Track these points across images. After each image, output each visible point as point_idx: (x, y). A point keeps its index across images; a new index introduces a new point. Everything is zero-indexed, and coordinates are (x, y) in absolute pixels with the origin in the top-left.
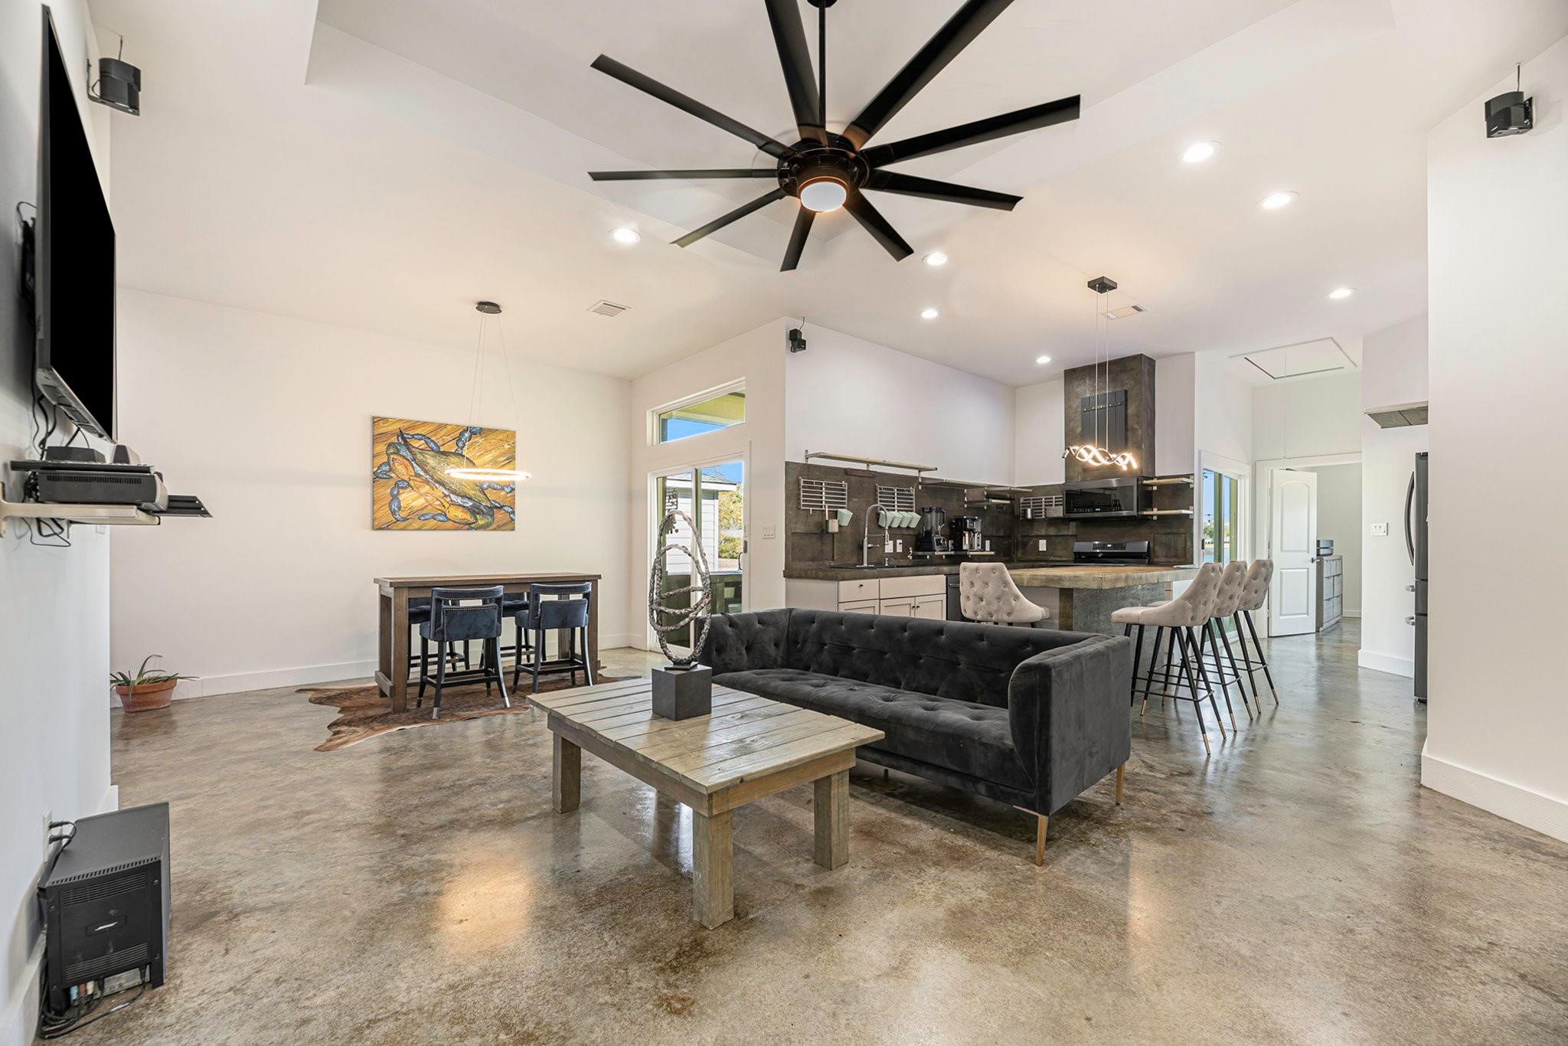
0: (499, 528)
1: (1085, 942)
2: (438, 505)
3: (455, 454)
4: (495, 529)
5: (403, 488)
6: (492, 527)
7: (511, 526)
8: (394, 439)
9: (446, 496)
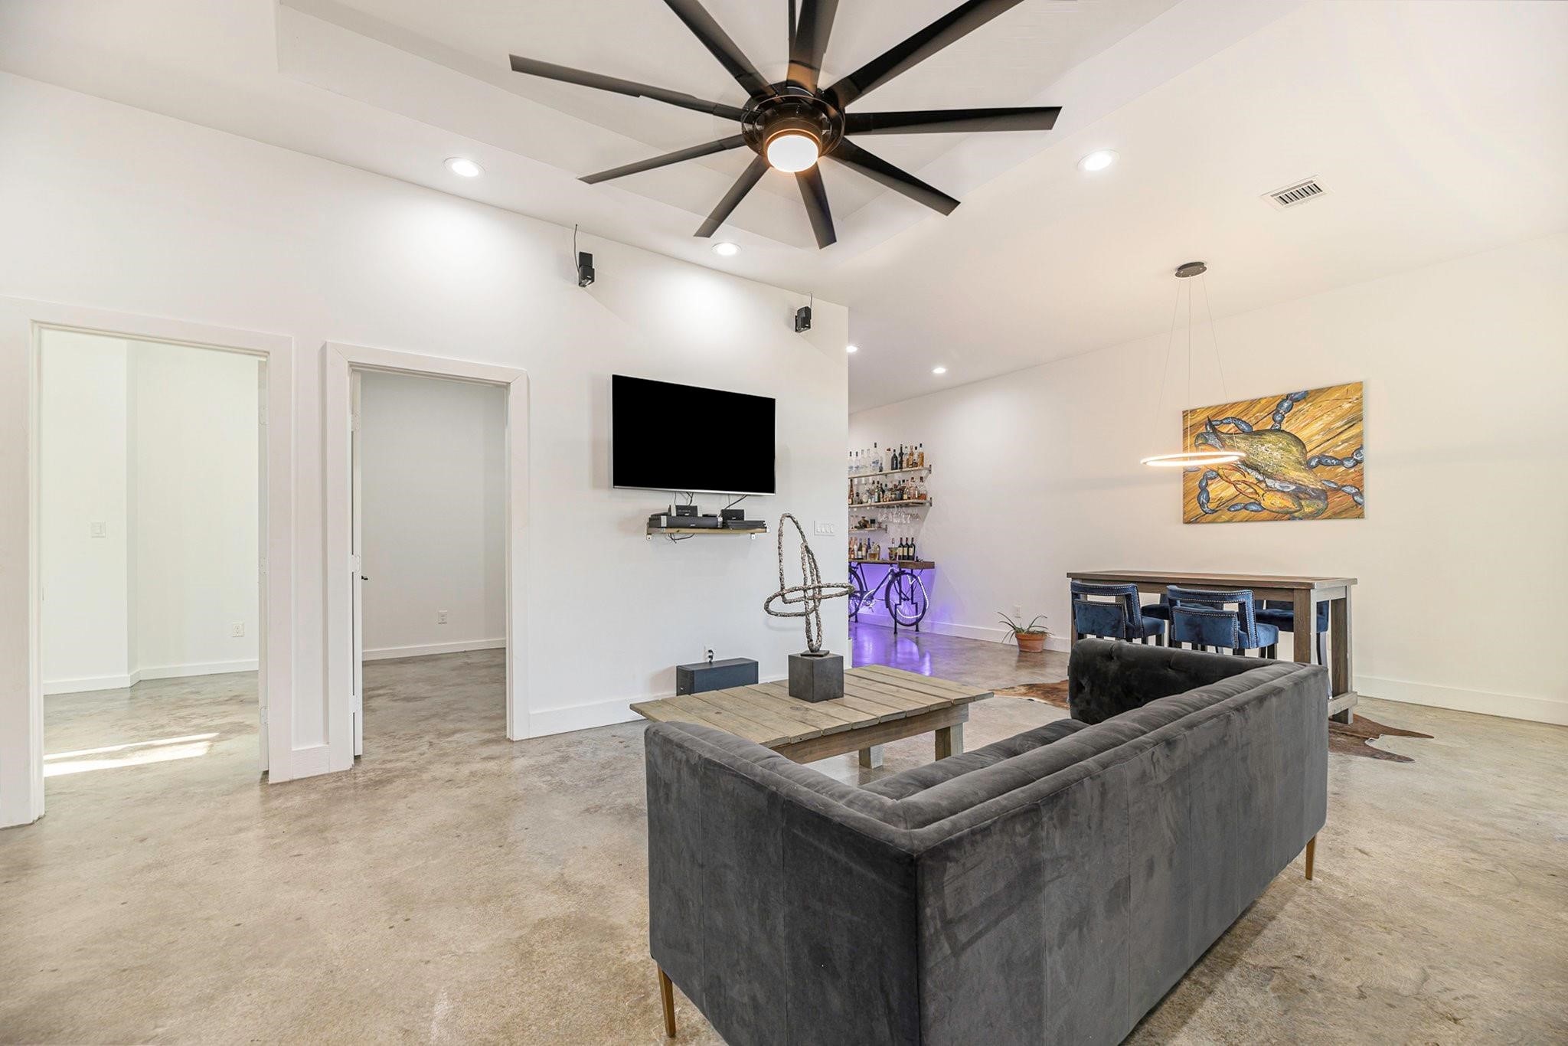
0: (1336, 515)
1: (504, 1007)
2: (1252, 493)
3: (1271, 431)
4: (1329, 518)
5: (1211, 479)
6: (1325, 515)
7: (1359, 512)
8: (1202, 430)
9: (1260, 481)
